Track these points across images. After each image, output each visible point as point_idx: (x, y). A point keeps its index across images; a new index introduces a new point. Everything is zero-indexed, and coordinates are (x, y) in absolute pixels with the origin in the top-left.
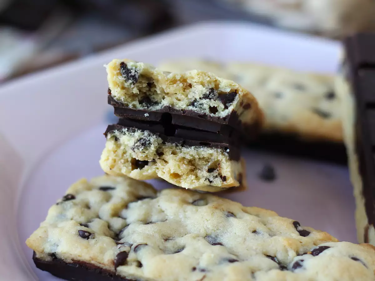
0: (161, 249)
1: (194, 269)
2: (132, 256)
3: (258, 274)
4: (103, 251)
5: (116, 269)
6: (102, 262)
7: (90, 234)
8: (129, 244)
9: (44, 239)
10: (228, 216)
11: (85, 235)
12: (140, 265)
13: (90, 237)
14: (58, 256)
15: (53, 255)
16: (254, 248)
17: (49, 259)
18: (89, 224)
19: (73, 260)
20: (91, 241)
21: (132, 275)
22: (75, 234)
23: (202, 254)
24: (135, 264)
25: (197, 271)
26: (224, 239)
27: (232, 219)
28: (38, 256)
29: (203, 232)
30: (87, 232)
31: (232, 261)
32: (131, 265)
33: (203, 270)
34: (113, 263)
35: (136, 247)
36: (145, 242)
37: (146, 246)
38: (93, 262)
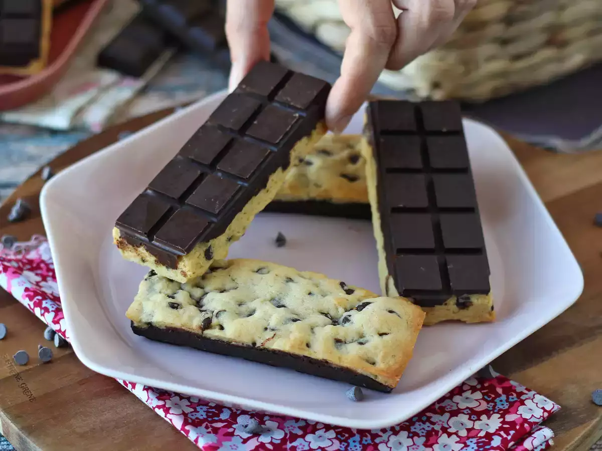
0: (237, 314)
1: (266, 329)
2: (215, 321)
3: (316, 330)
4: (191, 318)
5: (202, 333)
6: (191, 327)
7: (178, 305)
8: (211, 311)
9: (141, 310)
10: (287, 282)
11: (174, 306)
12: (222, 328)
13: (179, 307)
14: (154, 325)
15: (150, 324)
16: (311, 307)
17: (145, 326)
18: (175, 295)
19: (166, 327)
20: (181, 311)
21: (216, 336)
22: (167, 306)
23: (270, 316)
24: (218, 328)
25: (268, 330)
26: (286, 302)
27: (291, 284)
28: (135, 324)
29: (268, 297)
30: (176, 304)
31: (295, 320)
32: (215, 328)
33: (273, 330)
34: (200, 328)
35: (217, 313)
36: (224, 309)
37: (225, 313)
38: (183, 328)
